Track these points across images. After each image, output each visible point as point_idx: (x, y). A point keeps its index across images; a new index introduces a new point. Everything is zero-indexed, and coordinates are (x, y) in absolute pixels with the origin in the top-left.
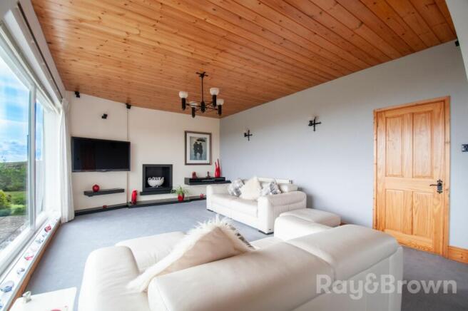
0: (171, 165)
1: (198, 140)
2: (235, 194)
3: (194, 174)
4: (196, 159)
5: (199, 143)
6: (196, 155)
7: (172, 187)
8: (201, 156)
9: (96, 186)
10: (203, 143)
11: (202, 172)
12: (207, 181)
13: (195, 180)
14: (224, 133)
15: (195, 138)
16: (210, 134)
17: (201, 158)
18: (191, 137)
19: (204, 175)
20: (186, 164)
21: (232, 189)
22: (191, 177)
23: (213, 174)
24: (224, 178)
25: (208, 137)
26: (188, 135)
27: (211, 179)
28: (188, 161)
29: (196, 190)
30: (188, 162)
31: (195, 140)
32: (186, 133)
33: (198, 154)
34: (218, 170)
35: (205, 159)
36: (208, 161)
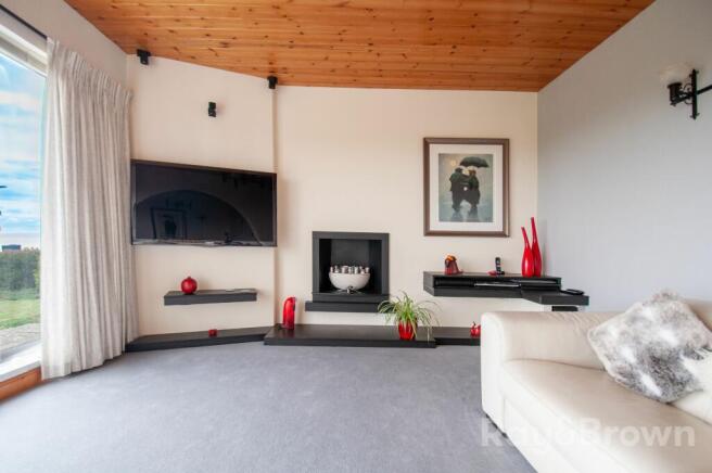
0: (386, 236)
1: (465, 163)
2: (648, 382)
3: (451, 263)
4: (457, 218)
5: (466, 171)
6: (456, 206)
7: (387, 295)
8: (474, 211)
9: (190, 280)
10: (480, 172)
11: (477, 258)
12: (494, 285)
13: (451, 282)
14: (549, 136)
15: (454, 156)
16: (505, 143)
17: (473, 215)
18: (441, 156)
19: (485, 267)
20: (428, 233)
21: (629, 355)
22: (441, 269)
23: (515, 266)
24: (557, 281)
25: (496, 152)
26: (435, 150)
27: (508, 280)
28: (435, 225)
29: (456, 311)
30: (433, 228)
31: (454, 165)
32: (427, 143)
33: (465, 204)
34: (533, 254)
35: (489, 219)
36: (496, 225)
